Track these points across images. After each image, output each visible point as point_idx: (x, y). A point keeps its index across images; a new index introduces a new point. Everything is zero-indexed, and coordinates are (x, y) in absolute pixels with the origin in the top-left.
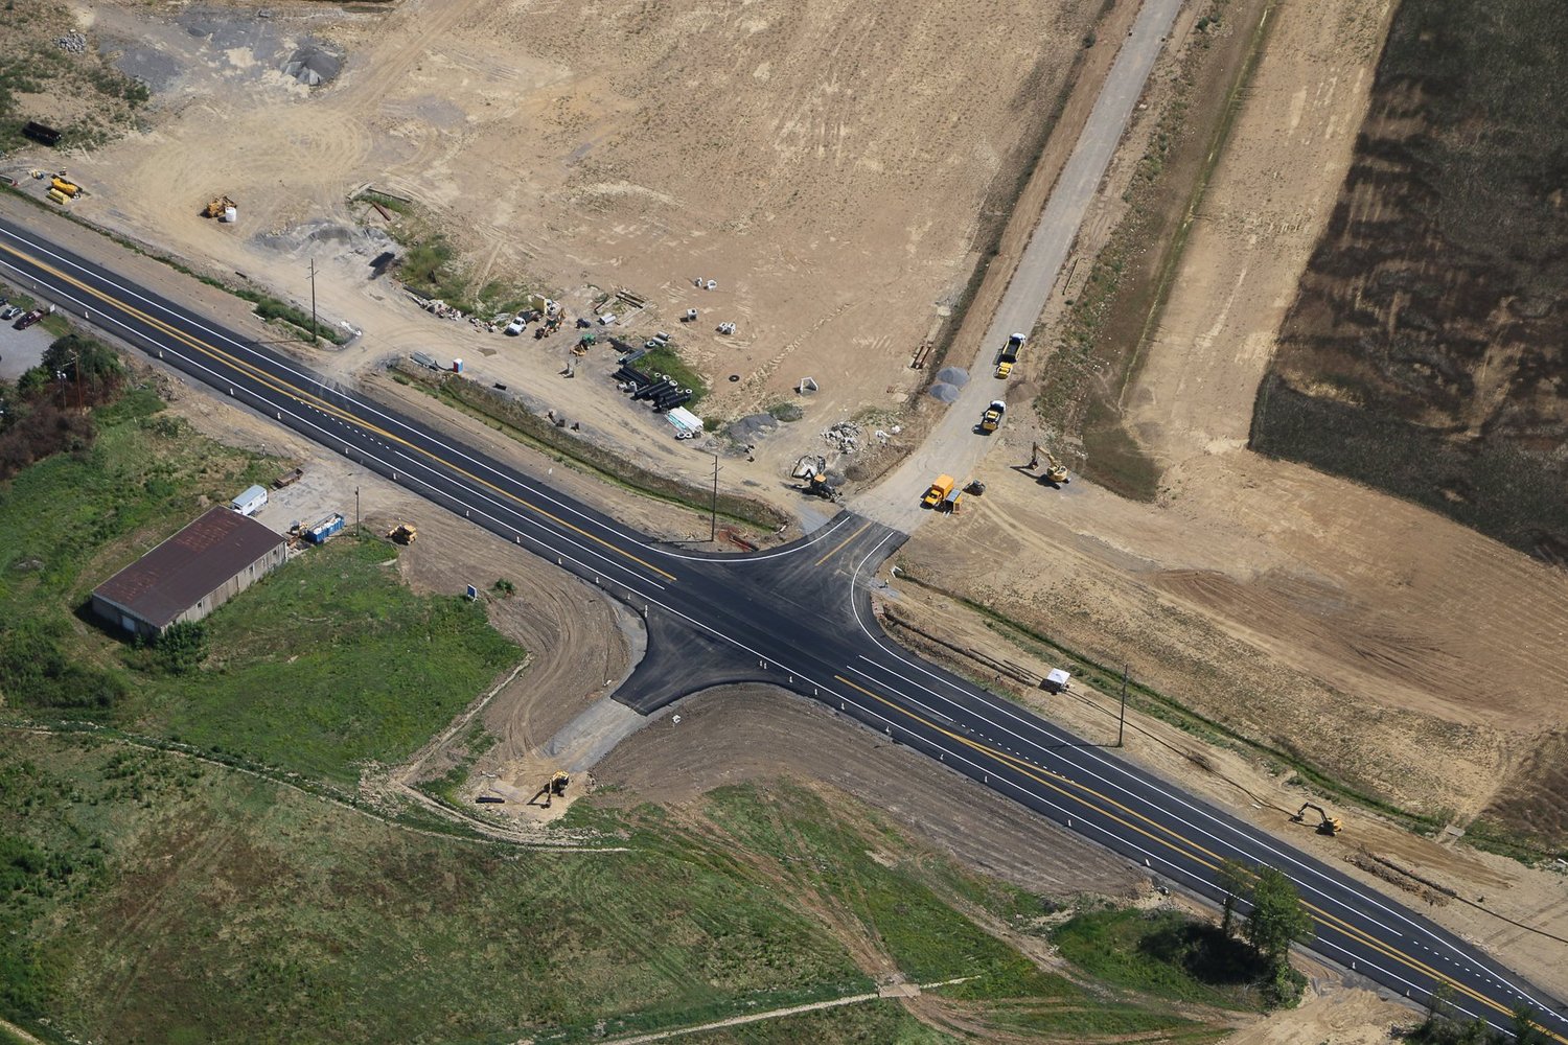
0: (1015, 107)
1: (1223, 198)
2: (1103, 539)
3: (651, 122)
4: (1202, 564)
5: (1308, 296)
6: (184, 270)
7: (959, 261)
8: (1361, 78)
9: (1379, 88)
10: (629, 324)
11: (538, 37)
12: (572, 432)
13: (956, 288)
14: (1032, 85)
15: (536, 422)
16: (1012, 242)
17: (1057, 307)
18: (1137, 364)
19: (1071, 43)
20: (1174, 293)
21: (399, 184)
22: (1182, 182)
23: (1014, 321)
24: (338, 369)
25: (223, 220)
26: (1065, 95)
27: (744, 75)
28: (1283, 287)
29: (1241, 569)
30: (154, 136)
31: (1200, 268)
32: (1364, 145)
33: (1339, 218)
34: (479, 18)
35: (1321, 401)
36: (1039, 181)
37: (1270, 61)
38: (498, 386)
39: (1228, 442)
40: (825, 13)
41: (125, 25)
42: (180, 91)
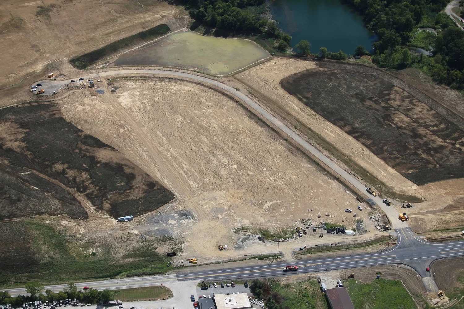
0: (295, 156)
1: (346, 152)
2: (429, 210)
3: (252, 191)
4: (446, 205)
5: (384, 159)
6: (235, 261)
7: (334, 184)
8: (329, 124)
9: (334, 124)
11: (208, 189)
12: (339, 245)
13: (342, 187)
15: (331, 247)
16: (337, 176)
17: (362, 181)
18: (382, 183)
19: (283, 141)
20: (367, 170)
21: (238, 226)
23: (361, 188)
24: (289, 259)
25: (225, 249)
26: (299, 149)
27: (248, 175)
28: (378, 160)
29: (450, 202)
30: (187, 244)
31: (363, 164)
32: (348, 133)
33: (366, 146)
35: (413, 173)
36: (321, 164)
37: (312, 128)
38: (316, 245)
39: (414, 186)
40: (241, 159)
41: (144, 229)
42: (175, 233)
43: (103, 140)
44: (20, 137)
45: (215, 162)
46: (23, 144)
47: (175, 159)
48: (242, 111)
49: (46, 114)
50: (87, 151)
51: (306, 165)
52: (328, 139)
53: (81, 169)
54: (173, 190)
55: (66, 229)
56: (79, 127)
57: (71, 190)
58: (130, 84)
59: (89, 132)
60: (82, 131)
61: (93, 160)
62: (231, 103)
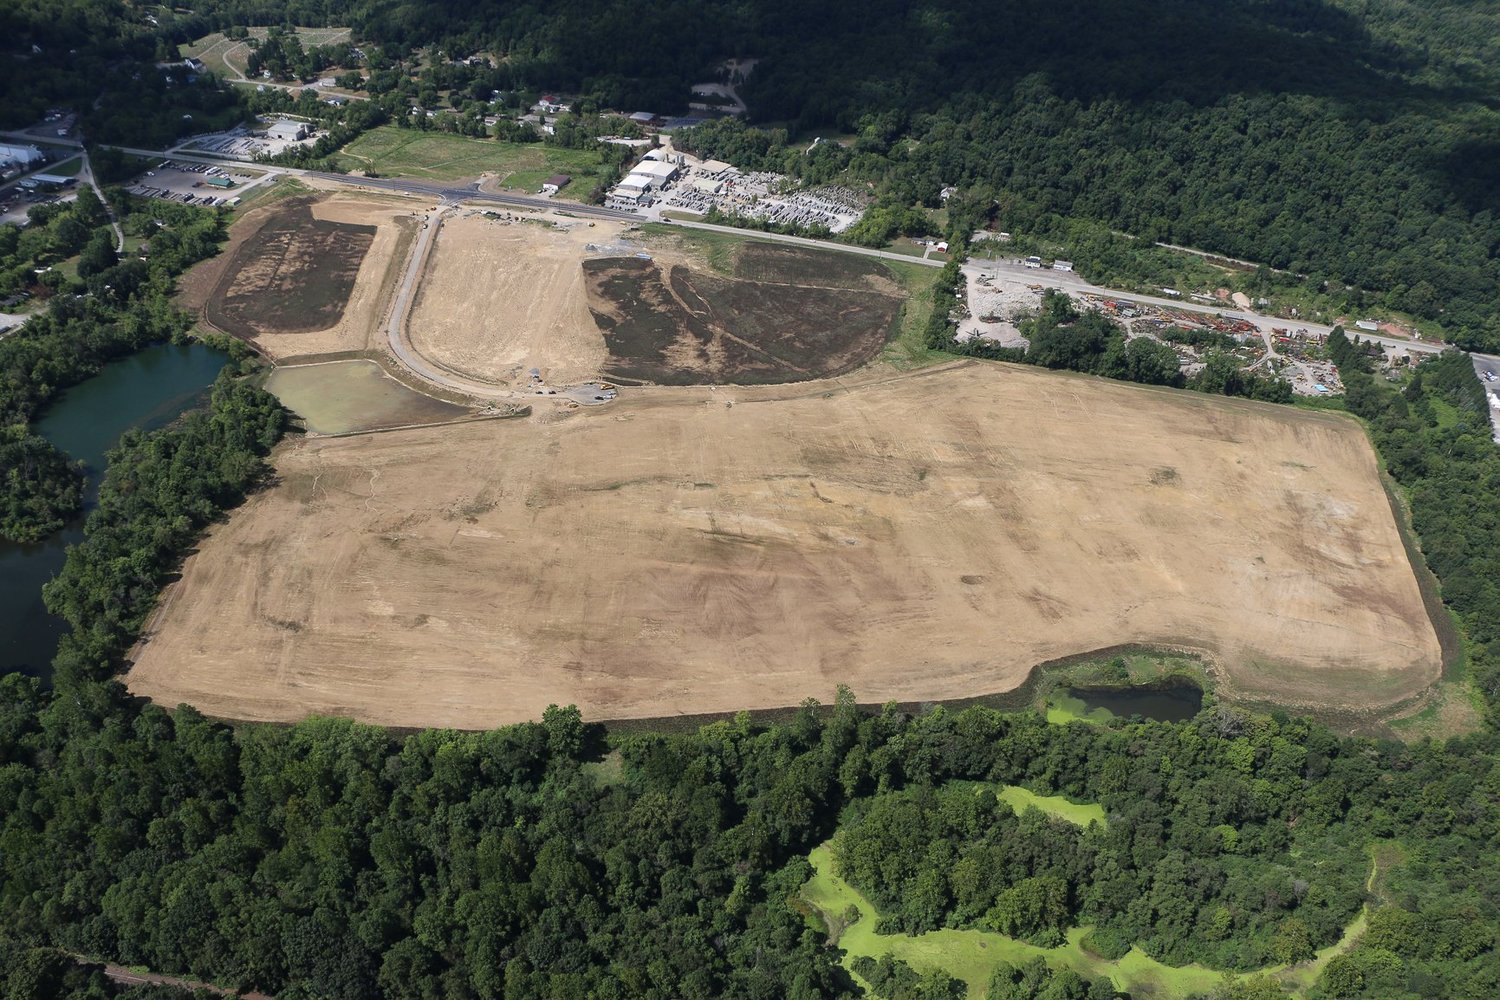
1: (387, 259)
3: (515, 251)
7: (440, 239)
8: (358, 281)
9: (353, 281)
10: (501, 222)
11: (548, 260)
14: (434, 269)
16: (430, 242)
18: (401, 235)
19: (426, 277)
22: (396, 261)
23: (426, 232)
24: (553, 210)
26: (425, 267)
28: (372, 247)
31: (390, 249)
32: (358, 270)
33: (362, 258)
34: (564, 262)
36: (427, 252)
37: (380, 283)
39: (381, 228)
40: (487, 274)
41: (637, 249)
42: (617, 240)
43: (592, 321)
44: (676, 347)
45: (513, 277)
46: (679, 338)
47: (543, 289)
48: (415, 313)
49: (625, 364)
50: (619, 315)
51: (439, 256)
52: (382, 271)
53: (642, 302)
54: (580, 266)
55: (697, 264)
56: (603, 339)
57: (670, 289)
58: (489, 374)
59: (599, 332)
60: (604, 335)
61: (622, 307)
62: (414, 321)
